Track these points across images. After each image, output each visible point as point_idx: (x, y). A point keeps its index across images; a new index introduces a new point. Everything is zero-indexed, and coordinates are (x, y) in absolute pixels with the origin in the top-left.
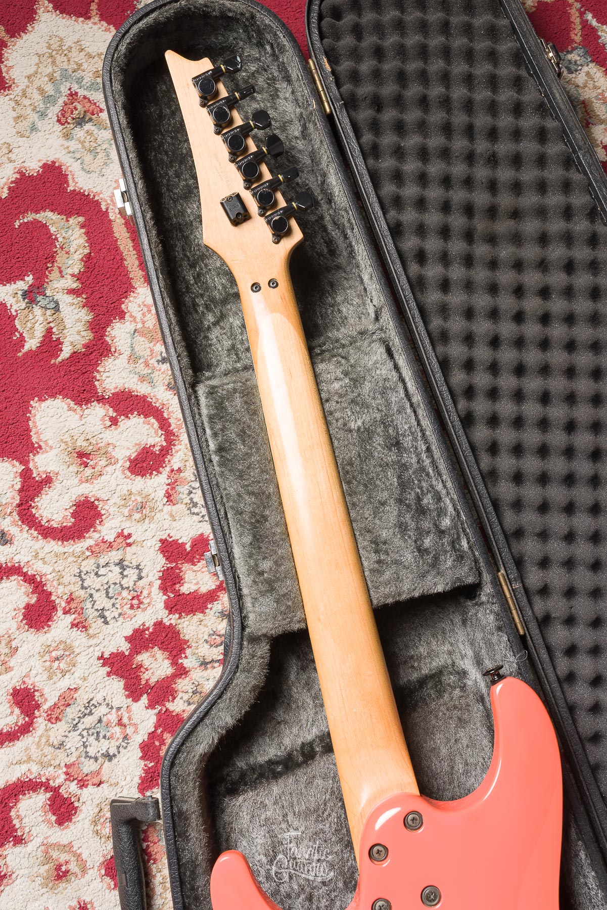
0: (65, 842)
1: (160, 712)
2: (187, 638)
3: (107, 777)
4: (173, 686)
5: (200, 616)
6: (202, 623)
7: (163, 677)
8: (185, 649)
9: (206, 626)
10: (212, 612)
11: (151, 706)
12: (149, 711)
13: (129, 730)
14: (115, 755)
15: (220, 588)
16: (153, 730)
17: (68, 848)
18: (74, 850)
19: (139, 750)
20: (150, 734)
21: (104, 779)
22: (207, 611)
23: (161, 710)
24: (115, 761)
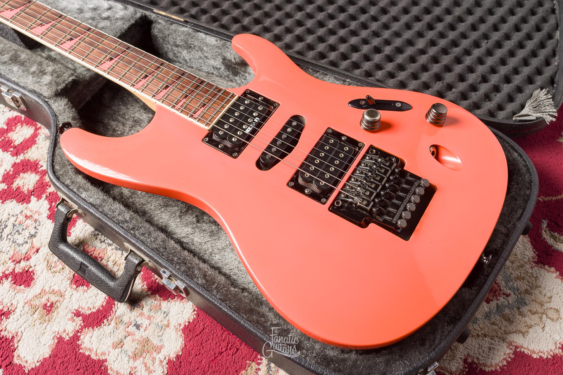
0: (39, 292)
1: (47, 197)
2: (35, 159)
3: (39, 244)
4: (45, 181)
5: (36, 146)
6: (39, 148)
7: (36, 182)
8: (38, 163)
9: (42, 148)
10: (41, 140)
11: (39, 197)
12: (40, 201)
13: (36, 216)
14: (36, 232)
15: (37, 129)
16: (49, 206)
17: (43, 292)
18: (47, 290)
19: (49, 220)
20: (49, 209)
21: (38, 247)
22: (37, 142)
23: (46, 195)
24: (38, 235)
